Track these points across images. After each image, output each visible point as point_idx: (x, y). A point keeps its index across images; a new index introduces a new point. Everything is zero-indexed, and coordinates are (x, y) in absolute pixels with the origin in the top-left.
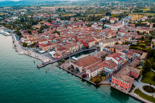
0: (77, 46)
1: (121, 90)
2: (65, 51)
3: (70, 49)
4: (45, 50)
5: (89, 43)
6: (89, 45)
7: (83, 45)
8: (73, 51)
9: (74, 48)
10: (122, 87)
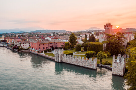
1: (34, 51)
2: (21, 40)
10: (35, 49)
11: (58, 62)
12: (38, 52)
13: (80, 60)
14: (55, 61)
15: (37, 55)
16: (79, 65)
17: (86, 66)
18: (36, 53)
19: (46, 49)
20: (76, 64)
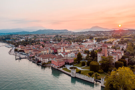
0: (48, 51)
1: (55, 67)
2: (37, 52)
3: (42, 51)
4: (26, 52)
5: (58, 50)
6: (58, 51)
7: (53, 51)
8: (44, 54)
9: (46, 52)
10: (55, 65)
11: (73, 77)
12: (58, 67)
13: (85, 77)
14: (71, 76)
15: (57, 69)
16: (85, 79)
17: (89, 81)
18: (56, 68)
19: (62, 65)
20: (83, 79)
